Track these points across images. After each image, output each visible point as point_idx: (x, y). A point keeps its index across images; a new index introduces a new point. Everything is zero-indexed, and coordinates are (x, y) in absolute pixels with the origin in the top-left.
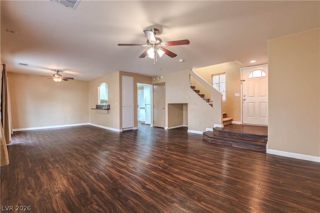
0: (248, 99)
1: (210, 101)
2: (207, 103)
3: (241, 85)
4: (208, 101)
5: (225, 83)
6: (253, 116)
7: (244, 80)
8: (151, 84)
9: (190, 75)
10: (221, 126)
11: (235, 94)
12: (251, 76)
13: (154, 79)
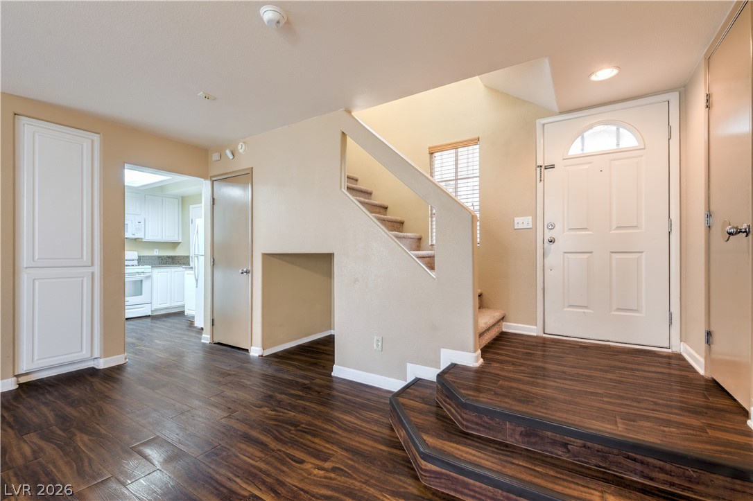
0: (565, 240)
1: (423, 244)
2: (413, 253)
3: (540, 185)
4: (418, 243)
5: (478, 179)
6: (586, 307)
7: (552, 167)
8: (205, 178)
9: (343, 134)
10: (471, 359)
11: (517, 220)
12: (575, 149)
13: (216, 156)
